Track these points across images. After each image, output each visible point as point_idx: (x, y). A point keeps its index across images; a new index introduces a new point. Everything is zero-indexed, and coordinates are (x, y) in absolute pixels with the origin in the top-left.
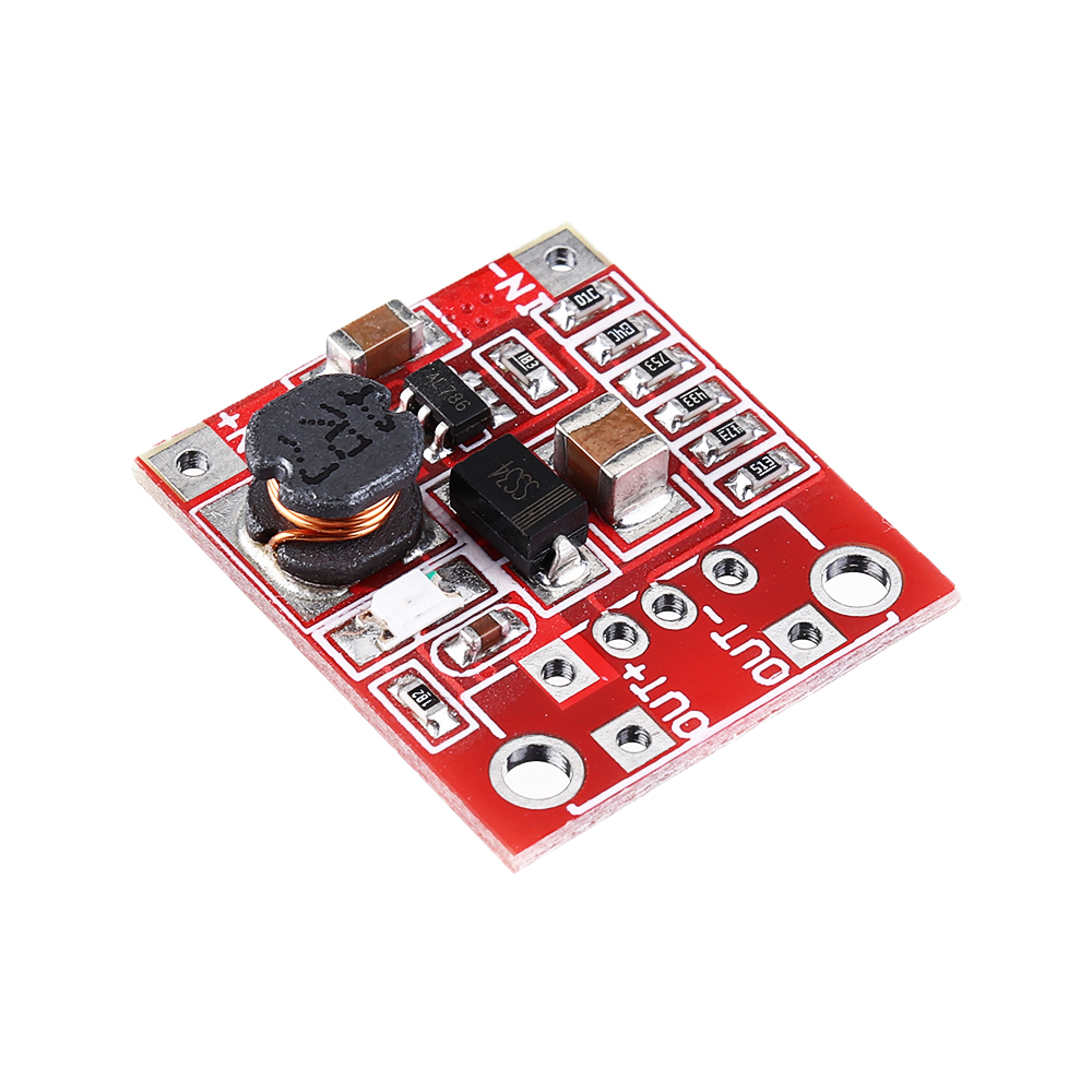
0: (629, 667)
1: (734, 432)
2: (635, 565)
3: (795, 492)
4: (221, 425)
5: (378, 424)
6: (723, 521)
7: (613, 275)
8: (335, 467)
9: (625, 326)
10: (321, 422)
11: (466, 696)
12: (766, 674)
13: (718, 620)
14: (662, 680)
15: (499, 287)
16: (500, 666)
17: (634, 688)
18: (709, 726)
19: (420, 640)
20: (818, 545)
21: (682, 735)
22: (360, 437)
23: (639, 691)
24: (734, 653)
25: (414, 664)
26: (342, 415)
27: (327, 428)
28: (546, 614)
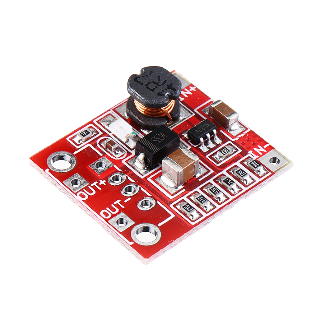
0: (105, 181)
1: (202, 201)
2: (146, 182)
4: (190, 87)
6: (167, 202)
7: (270, 173)
8: (142, 84)
9: (244, 173)
10: (159, 80)
11: (89, 145)
12: (105, 213)
13: (126, 201)
14: (100, 189)
16: (102, 152)
17: (96, 182)
18: (83, 200)
19: (110, 134)
20: (160, 225)
21: (78, 194)
22: (154, 89)
23: (95, 184)
24: (112, 205)
25: (101, 133)
26: (163, 85)
27: (157, 82)
28: (123, 162)
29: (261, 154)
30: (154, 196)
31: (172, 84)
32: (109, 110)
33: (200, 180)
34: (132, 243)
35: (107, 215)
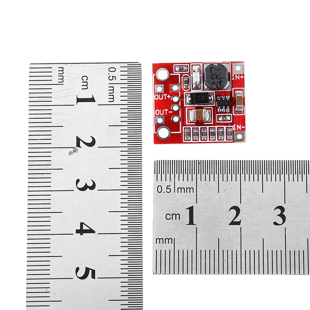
0: (170, 96)
1: (195, 135)
2: (185, 109)
3: (182, 136)
4: (242, 75)
5: (214, 82)
6: (184, 124)
7: (232, 141)
8: (211, 72)
9: (221, 135)
10: (219, 76)
11: (179, 75)
12: (157, 111)
13: (169, 112)
14: (165, 99)
15: (240, 125)
16: (181, 82)
17: (167, 95)
18: (155, 99)
19: (191, 75)
20: (172, 132)
21: (156, 95)
22: (214, 79)
23: (165, 95)
24: (163, 110)
25: (188, 72)
26: (219, 79)
27: (218, 76)
28: (185, 93)
29: (238, 129)
30: (182, 118)
31: (222, 81)
32: (201, 63)
33: (204, 123)
34: (155, 133)
35: (157, 113)
